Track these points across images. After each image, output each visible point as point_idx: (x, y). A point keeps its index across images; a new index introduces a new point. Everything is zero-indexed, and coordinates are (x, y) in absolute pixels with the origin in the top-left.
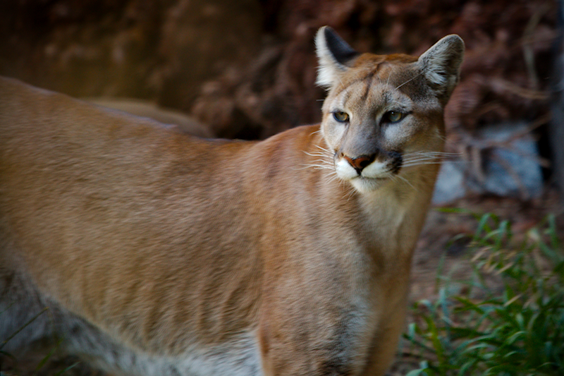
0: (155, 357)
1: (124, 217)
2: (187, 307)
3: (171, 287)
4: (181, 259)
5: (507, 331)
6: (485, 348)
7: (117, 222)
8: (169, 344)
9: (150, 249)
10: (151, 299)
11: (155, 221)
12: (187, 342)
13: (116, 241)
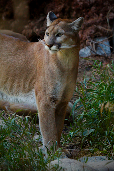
0: (12, 96)
1: (5, 61)
2: (20, 84)
3: (16, 78)
4: (19, 71)
5: (101, 90)
6: (95, 94)
7: (3, 62)
8: (15, 93)
9: (11, 69)
10: (11, 81)
11: (12, 62)
12: (20, 93)
13: (3, 67)
